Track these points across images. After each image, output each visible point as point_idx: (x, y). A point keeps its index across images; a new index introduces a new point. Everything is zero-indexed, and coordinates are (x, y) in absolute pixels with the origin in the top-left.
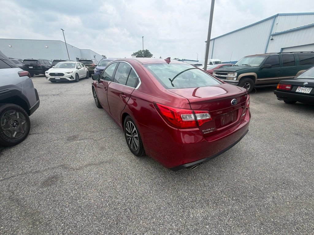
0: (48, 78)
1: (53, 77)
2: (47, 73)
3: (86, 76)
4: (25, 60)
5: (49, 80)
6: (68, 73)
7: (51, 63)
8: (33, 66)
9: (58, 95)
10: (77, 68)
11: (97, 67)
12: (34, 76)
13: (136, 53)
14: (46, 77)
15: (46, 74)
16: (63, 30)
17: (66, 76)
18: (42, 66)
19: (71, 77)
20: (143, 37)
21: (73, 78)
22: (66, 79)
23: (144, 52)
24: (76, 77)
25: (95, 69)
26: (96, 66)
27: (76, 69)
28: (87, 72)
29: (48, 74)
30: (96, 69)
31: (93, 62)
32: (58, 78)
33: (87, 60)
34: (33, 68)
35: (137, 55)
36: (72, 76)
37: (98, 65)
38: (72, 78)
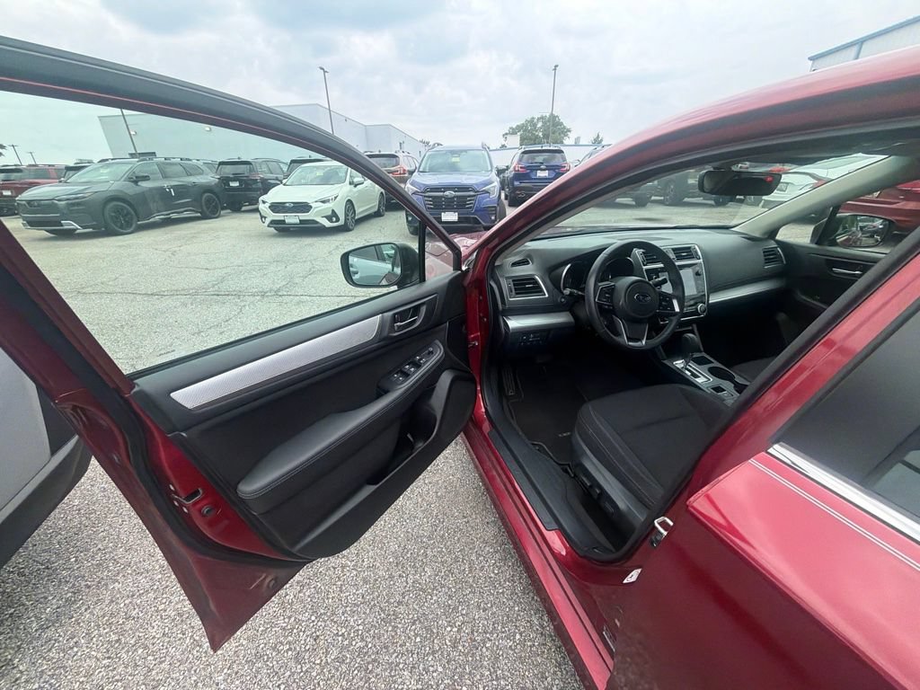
0: (265, 218)
1: (279, 216)
2: (264, 202)
3: (376, 209)
4: (222, 163)
5: (268, 226)
6: (323, 202)
7: (285, 168)
8: (240, 181)
9: (277, 293)
10: (350, 184)
11: (416, 177)
12: (244, 208)
13: (519, 128)
14: (262, 217)
15: (261, 206)
16: (325, 72)
17: (317, 214)
18: (262, 179)
19: (333, 216)
20: (556, 66)
21: (338, 220)
22: (317, 222)
23: (544, 123)
24: (346, 215)
25: (408, 185)
26: (411, 173)
27: (349, 187)
28: (382, 193)
29: (267, 205)
30: (412, 184)
31: (401, 159)
32: (292, 219)
33: (382, 153)
34: (240, 185)
35: (522, 132)
36: (333, 211)
37: (419, 171)
38: (334, 219)
